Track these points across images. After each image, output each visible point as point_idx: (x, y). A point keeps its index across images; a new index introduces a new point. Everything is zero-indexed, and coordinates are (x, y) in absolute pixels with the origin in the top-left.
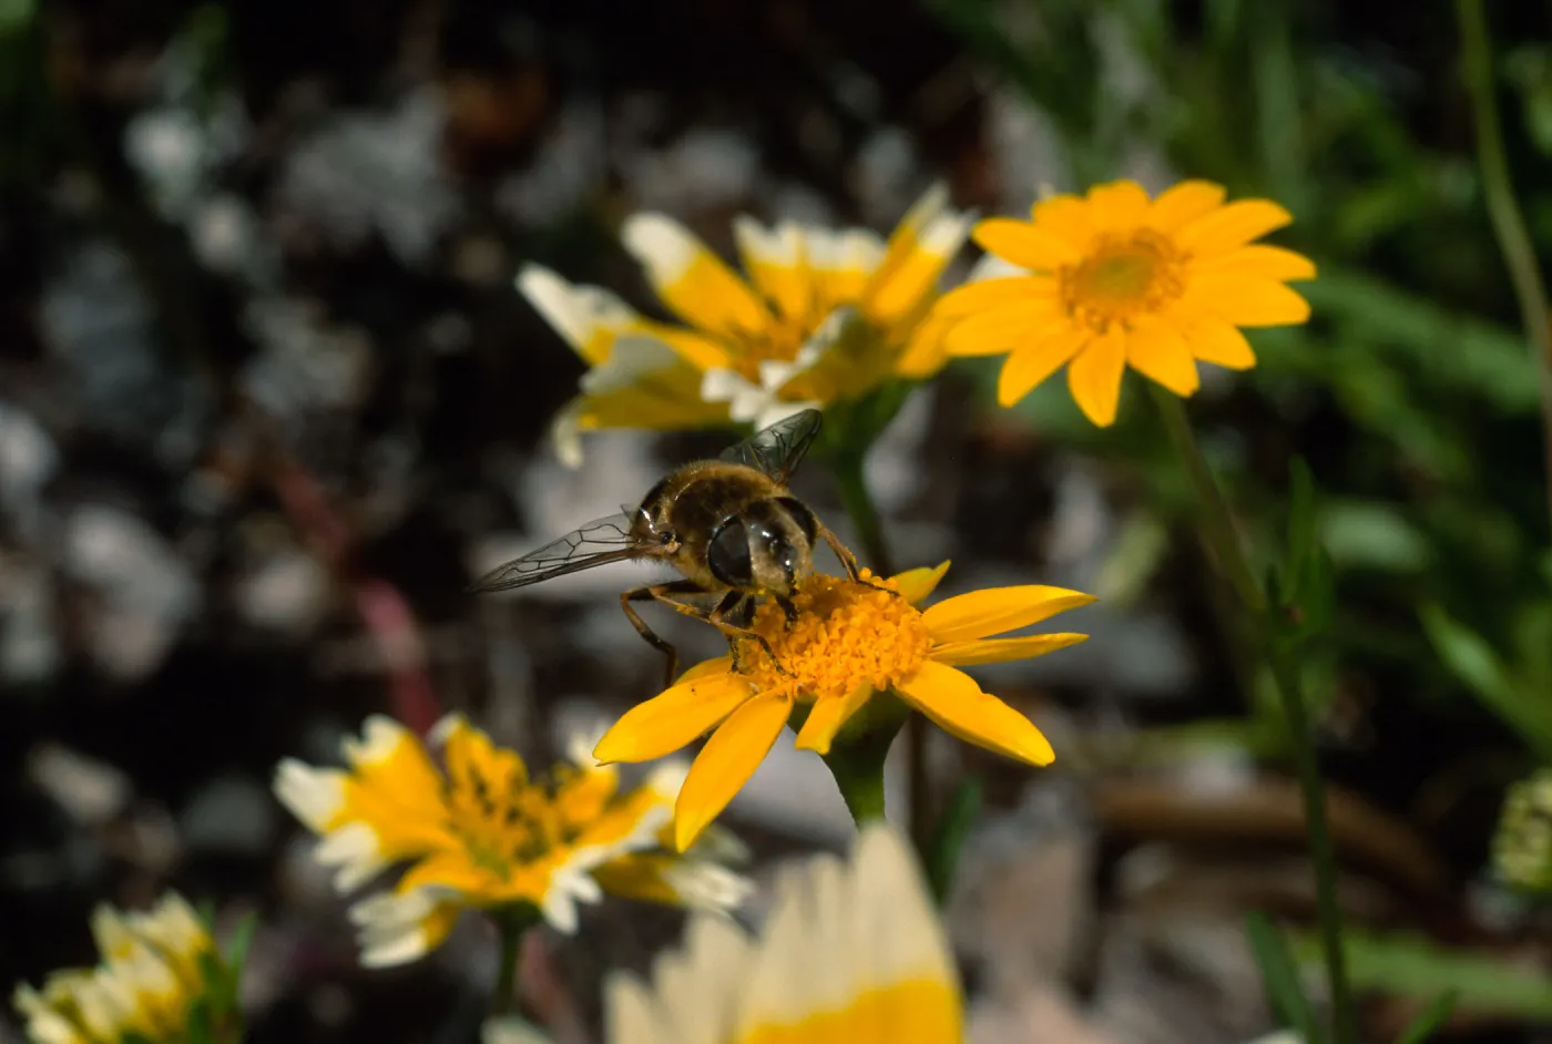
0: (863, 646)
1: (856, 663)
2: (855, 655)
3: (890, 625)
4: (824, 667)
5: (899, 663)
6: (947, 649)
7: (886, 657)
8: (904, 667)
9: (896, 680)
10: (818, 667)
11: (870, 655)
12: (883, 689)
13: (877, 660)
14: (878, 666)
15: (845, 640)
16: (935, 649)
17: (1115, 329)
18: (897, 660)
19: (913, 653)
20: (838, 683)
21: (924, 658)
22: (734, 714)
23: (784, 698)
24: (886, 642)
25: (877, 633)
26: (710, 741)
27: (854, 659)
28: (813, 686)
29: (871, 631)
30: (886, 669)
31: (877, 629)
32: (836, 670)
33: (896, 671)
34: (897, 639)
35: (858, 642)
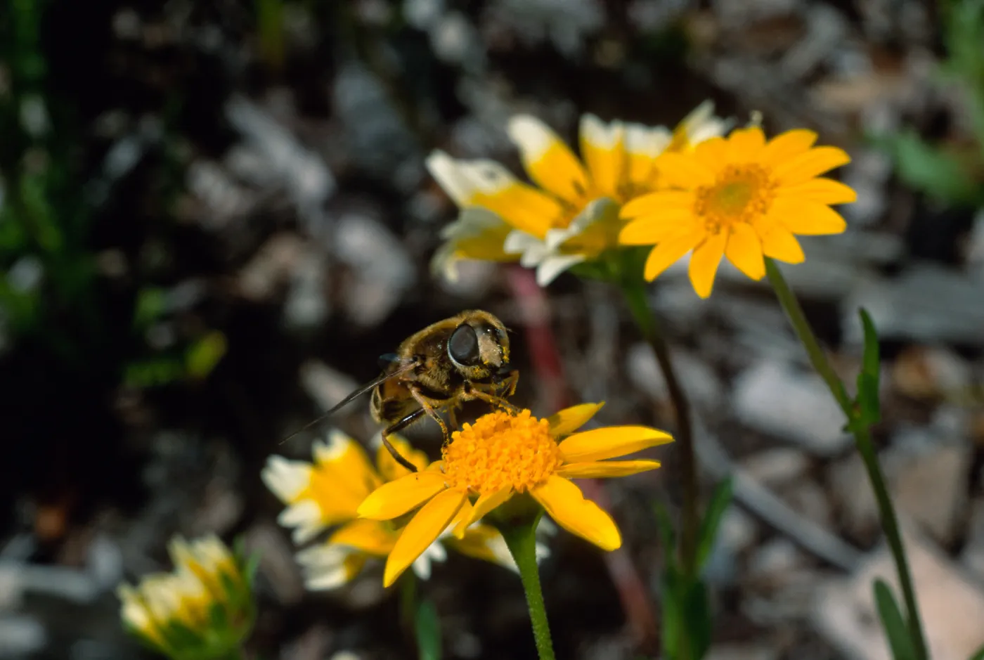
0: (510, 465)
1: (504, 475)
2: (503, 470)
3: (531, 452)
4: (485, 475)
5: (533, 476)
6: (570, 468)
7: (524, 473)
8: (536, 479)
9: (530, 487)
10: (482, 476)
11: (514, 471)
12: (522, 492)
13: (519, 474)
14: (519, 478)
15: (500, 459)
16: (560, 466)
17: (724, 231)
18: (532, 474)
19: (544, 471)
20: (493, 486)
21: (551, 473)
22: (434, 499)
23: (460, 492)
24: (525, 463)
25: (521, 457)
26: (419, 514)
27: (503, 473)
28: (478, 487)
29: (517, 457)
30: (524, 480)
31: (521, 454)
32: (492, 479)
33: (530, 481)
34: (534, 462)
35: (508, 462)
